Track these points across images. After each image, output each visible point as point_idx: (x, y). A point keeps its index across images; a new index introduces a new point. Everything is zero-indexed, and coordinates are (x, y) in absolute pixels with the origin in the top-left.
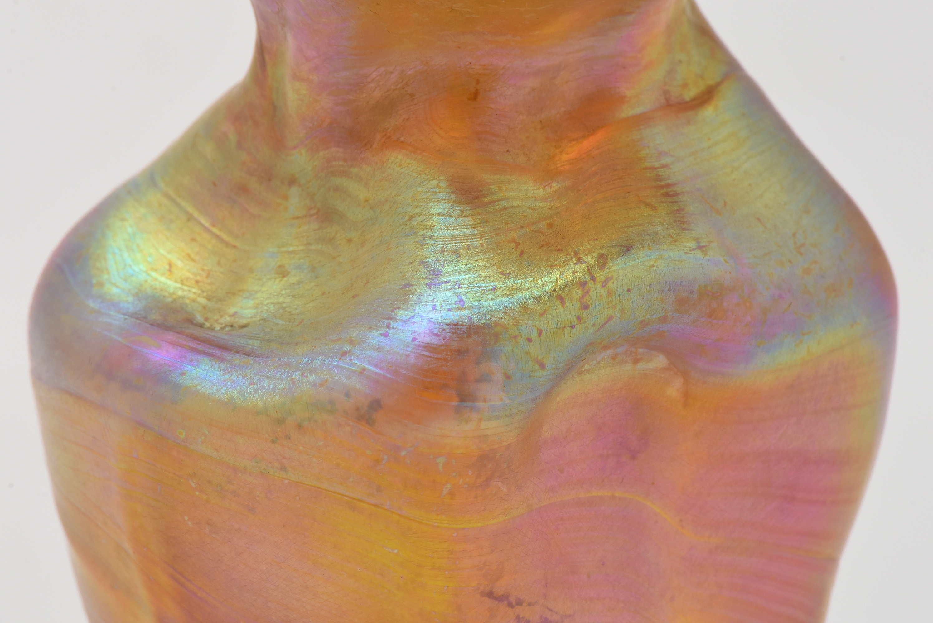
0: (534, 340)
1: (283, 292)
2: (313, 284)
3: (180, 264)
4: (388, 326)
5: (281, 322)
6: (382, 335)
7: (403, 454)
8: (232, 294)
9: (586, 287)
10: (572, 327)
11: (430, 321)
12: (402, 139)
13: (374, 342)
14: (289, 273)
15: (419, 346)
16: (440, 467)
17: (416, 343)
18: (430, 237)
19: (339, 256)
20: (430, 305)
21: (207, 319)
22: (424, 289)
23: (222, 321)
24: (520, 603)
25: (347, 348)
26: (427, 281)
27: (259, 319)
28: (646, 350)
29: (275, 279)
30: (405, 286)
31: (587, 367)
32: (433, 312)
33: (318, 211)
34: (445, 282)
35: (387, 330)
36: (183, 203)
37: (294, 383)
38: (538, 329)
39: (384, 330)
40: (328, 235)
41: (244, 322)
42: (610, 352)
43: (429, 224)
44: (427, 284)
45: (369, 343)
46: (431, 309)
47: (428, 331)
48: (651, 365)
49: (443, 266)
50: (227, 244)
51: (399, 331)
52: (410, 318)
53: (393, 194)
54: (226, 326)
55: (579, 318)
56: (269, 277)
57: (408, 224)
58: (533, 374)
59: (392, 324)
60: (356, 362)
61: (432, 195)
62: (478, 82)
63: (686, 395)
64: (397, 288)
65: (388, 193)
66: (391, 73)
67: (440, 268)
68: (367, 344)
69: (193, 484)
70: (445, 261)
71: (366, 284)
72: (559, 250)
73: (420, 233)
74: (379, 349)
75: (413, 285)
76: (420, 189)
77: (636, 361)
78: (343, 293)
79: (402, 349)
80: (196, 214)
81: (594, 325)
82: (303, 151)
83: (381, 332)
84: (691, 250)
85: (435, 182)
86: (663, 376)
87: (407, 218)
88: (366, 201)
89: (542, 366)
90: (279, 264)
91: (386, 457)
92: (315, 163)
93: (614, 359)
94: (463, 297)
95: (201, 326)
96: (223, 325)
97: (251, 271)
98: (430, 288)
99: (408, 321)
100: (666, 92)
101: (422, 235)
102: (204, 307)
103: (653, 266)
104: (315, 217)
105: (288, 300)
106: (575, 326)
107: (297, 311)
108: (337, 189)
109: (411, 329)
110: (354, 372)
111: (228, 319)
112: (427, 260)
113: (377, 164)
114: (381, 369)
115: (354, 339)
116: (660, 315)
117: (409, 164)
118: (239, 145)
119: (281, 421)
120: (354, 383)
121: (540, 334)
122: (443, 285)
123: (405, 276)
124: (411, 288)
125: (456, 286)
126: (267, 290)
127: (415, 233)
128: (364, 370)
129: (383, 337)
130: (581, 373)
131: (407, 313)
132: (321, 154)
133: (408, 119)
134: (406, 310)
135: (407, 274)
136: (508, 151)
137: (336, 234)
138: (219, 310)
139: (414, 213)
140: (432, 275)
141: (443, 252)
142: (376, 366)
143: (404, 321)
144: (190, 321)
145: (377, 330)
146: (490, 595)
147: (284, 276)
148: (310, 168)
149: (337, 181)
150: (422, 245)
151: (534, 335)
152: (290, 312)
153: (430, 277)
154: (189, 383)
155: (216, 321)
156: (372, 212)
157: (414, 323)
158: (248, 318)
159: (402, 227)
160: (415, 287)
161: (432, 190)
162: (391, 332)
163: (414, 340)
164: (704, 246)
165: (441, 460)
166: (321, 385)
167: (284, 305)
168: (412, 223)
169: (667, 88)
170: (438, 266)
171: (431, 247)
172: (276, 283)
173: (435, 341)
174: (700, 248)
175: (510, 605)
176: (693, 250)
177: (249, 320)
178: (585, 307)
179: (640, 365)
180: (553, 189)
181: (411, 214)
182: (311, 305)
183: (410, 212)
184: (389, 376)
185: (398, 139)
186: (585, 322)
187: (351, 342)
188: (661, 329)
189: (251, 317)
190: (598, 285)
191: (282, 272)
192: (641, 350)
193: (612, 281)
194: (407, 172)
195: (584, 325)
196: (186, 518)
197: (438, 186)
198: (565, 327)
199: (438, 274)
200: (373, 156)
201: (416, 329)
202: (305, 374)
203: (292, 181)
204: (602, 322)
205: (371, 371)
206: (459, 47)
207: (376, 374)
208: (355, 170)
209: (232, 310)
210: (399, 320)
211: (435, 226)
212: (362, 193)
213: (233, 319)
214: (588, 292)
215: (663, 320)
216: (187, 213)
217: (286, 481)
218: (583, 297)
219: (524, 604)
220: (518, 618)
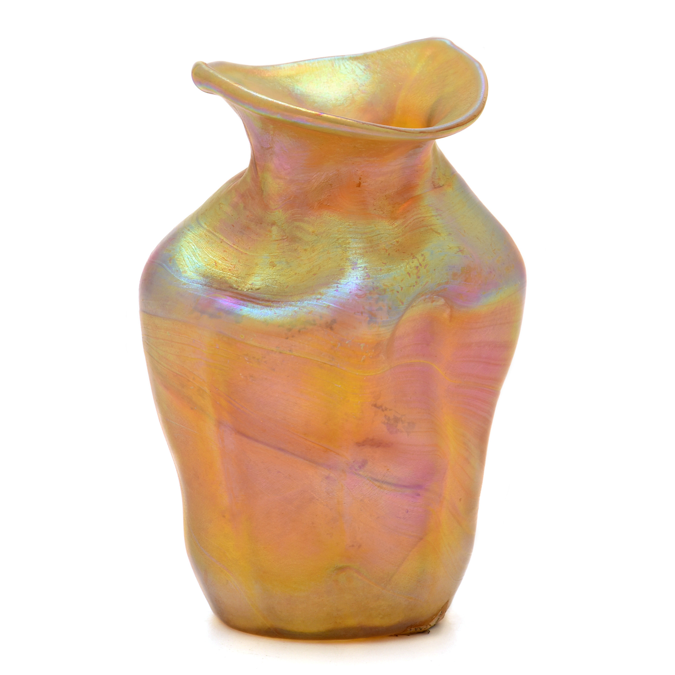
0: (399, 292)
1: (274, 274)
2: (289, 270)
3: (220, 262)
4: (337, 287)
5: (276, 287)
6: (335, 290)
7: (347, 342)
8: (249, 275)
9: (418, 269)
10: (414, 286)
11: (356, 284)
12: (328, 204)
13: (332, 293)
14: (276, 265)
15: (353, 295)
16: (362, 348)
17: (351, 294)
18: (349, 248)
19: (301, 257)
20: (355, 277)
21: (239, 287)
22: (351, 270)
23: (246, 287)
24: (386, 409)
25: (319, 297)
26: (351, 267)
27: (264, 286)
28: (437, 296)
29: (270, 268)
30: (341, 269)
31: (415, 304)
32: (357, 280)
33: (287, 237)
34: (360, 267)
35: (337, 288)
36: (217, 235)
37: (296, 312)
38: (401, 287)
39: (336, 289)
40: (294, 248)
41: (258, 287)
42: (423, 297)
43: (347, 242)
44: (352, 268)
45: (330, 294)
46: (356, 279)
47: (356, 288)
48: (438, 303)
49: (357, 260)
50: (242, 253)
51: (343, 289)
52: (347, 283)
53: (327, 229)
54: (249, 289)
55: (416, 282)
56: (266, 267)
57: (337, 242)
58: (399, 307)
59: (339, 286)
60: (325, 303)
61: (347, 229)
62: (360, 179)
63: (451, 317)
64: (338, 270)
65: (325, 228)
66: (322, 175)
67: (356, 261)
68: (329, 295)
69: (246, 359)
70: (358, 258)
71: (319, 269)
72: (404, 253)
73: (343, 246)
74: (335, 297)
75: (345, 269)
76: (341, 227)
77: (433, 301)
78: (307, 273)
79: (345, 296)
80: (225, 239)
81: (421, 285)
82: (281, 211)
83: (334, 289)
84: (457, 252)
85: (347, 223)
86: (442, 308)
87: (336, 239)
88: (313, 232)
89: (403, 303)
90: (271, 261)
91: (339, 344)
92: (287, 216)
93: (424, 301)
94: (369, 273)
95: (237, 289)
96: (248, 289)
97: (257, 264)
98: (353, 270)
99: (346, 284)
100: (433, 182)
101: (345, 247)
102: (236, 281)
103: (443, 259)
104: (286, 240)
105: (278, 277)
106: (415, 285)
107: (283, 282)
108: (297, 227)
109: (348, 288)
110: (324, 307)
111: (249, 286)
112: (349, 258)
113: (317, 215)
114: (337, 305)
115: (321, 293)
116: (446, 281)
117: (334, 216)
118: (245, 208)
119: (290, 330)
120: (325, 312)
121: (402, 290)
122: (359, 268)
123: (340, 265)
124: (345, 270)
125: (365, 269)
126: (266, 273)
127: (341, 246)
128: (329, 306)
129: (335, 291)
130: (412, 307)
131: (345, 281)
132: (290, 211)
133: (330, 196)
134: (345, 280)
135: (341, 264)
136: (375, 209)
137: (298, 247)
138: (244, 282)
139: (339, 237)
140: (353, 264)
141: (356, 254)
142: (334, 304)
143: (345, 284)
144: (231, 287)
145: (332, 288)
146: (375, 406)
147: (274, 267)
148: (284, 218)
149: (297, 224)
150: (346, 251)
151: (399, 290)
152: (279, 282)
153: (352, 265)
154: (245, 314)
155: (243, 287)
156: (317, 237)
157: (349, 285)
158: (259, 285)
159: (334, 243)
160: (346, 269)
161: (346, 227)
162: (339, 289)
163: (350, 292)
164: (462, 250)
165: (362, 345)
166: (310, 313)
167: (276, 279)
168: (339, 242)
169: (433, 180)
170: (355, 260)
171: (350, 252)
172: (270, 269)
173: (359, 293)
174: (460, 251)
175: (383, 410)
176: (458, 252)
177: (260, 286)
178: (419, 277)
179: (434, 303)
180: (395, 226)
181: (338, 237)
182: (290, 279)
183: (337, 237)
184: (341, 308)
185: (326, 205)
186: (419, 284)
187: (320, 294)
188: (446, 287)
189: (261, 285)
190: (423, 268)
191: (273, 265)
192: (435, 297)
193: (428, 266)
194: (334, 219)
195: (418, 285)
196: (241, 374)
197: (349, 225)
198: (411, 286)
199: (356, 264)
200: (315, 212)
201: (351, 288)
202: (301, 309)
203: (273, 224)
204: (424, 284)
205: (332, 306)
206: (353, 163)
207: (335, 307)
208: (306, 219)
209: (250, 282)
210: (342, 284)
211: (350, 243)
212: (311, 229)
213: (252, 286)
214: (419, 271)
215: (447, 283)
216: (220, 239)
217: (292, 356)
218: (417, 273)
219: (388, 410)
220: (385, 416)
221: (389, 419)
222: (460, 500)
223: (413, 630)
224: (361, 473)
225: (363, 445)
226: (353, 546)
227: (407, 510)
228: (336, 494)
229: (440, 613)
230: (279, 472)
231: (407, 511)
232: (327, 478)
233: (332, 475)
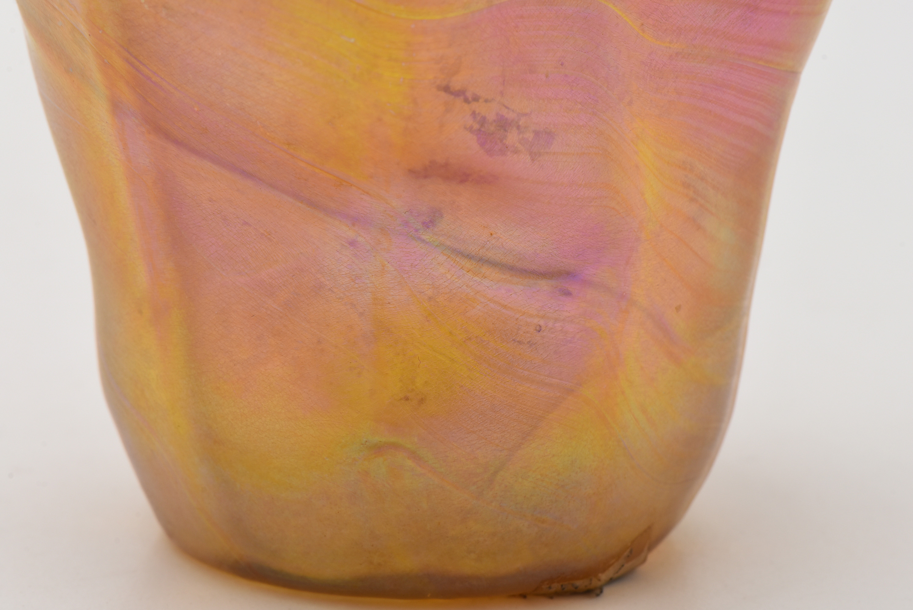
24: (476, 99)
146: (447, 89)
175: (466, 101)
219: (480, 100)
220: (474, 114)
221: (483, 121)
222: (676, 308)
223: (556, 587)
224: (425, 237)
225: (426, 177)
226: (407, 399)
227: (540, 326)
228: (368, 282)
229: (626, 553)
230: (246, 223)
231: (538, 328)
232: (352, 243)
233: (360, 239)
